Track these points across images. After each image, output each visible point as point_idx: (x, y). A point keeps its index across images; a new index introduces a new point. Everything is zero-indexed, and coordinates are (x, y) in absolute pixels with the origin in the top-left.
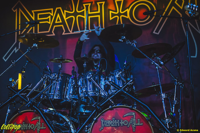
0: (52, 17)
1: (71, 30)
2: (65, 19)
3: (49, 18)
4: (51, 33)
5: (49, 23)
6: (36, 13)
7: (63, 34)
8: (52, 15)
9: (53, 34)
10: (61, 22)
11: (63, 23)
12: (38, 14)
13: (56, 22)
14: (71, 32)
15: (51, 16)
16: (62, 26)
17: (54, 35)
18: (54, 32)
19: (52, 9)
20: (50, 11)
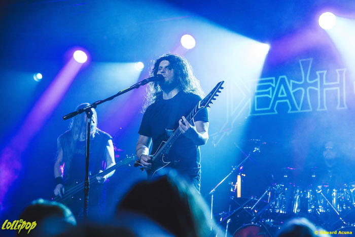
0: (273, 89)
1: (299, 106)
2: (292, 92)
3: (269, 91)
4: (272, 110)
5: (270, 96)
7: (289, 112)
8: (274, 85)
9: (274, 112)
10: (285, 95)
11: (289, 97)
12: (256, 85)
13: (280, 96)
14: (299, 109)
15: (273, 87)
16: (287, 101)
17: (276, 112)
18: (276, 109)
19: (274, 78)
20: (271, 81)
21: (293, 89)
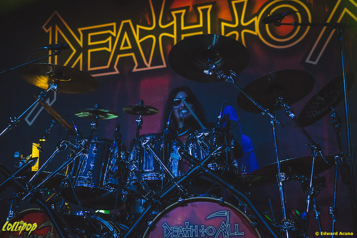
0: (114, 39)
1: (148, 62)
2: (138, 42)
3: (108, 42)
4: (111, 69)
5: (109, 50)
6: (85, 33)
7: (135, 70)
8: (114, 34)
9: (115, 71)
10: (130, 47)
11: (135, 49)
12: (90, 35)
13: (122, 48)
14: (148, 65)
15: (113, 36)
16: (133, 54)
17: (117, 72)
18: (117, 67)
19: (114, 24)
20: (111, 28)
21: (140, 38)
